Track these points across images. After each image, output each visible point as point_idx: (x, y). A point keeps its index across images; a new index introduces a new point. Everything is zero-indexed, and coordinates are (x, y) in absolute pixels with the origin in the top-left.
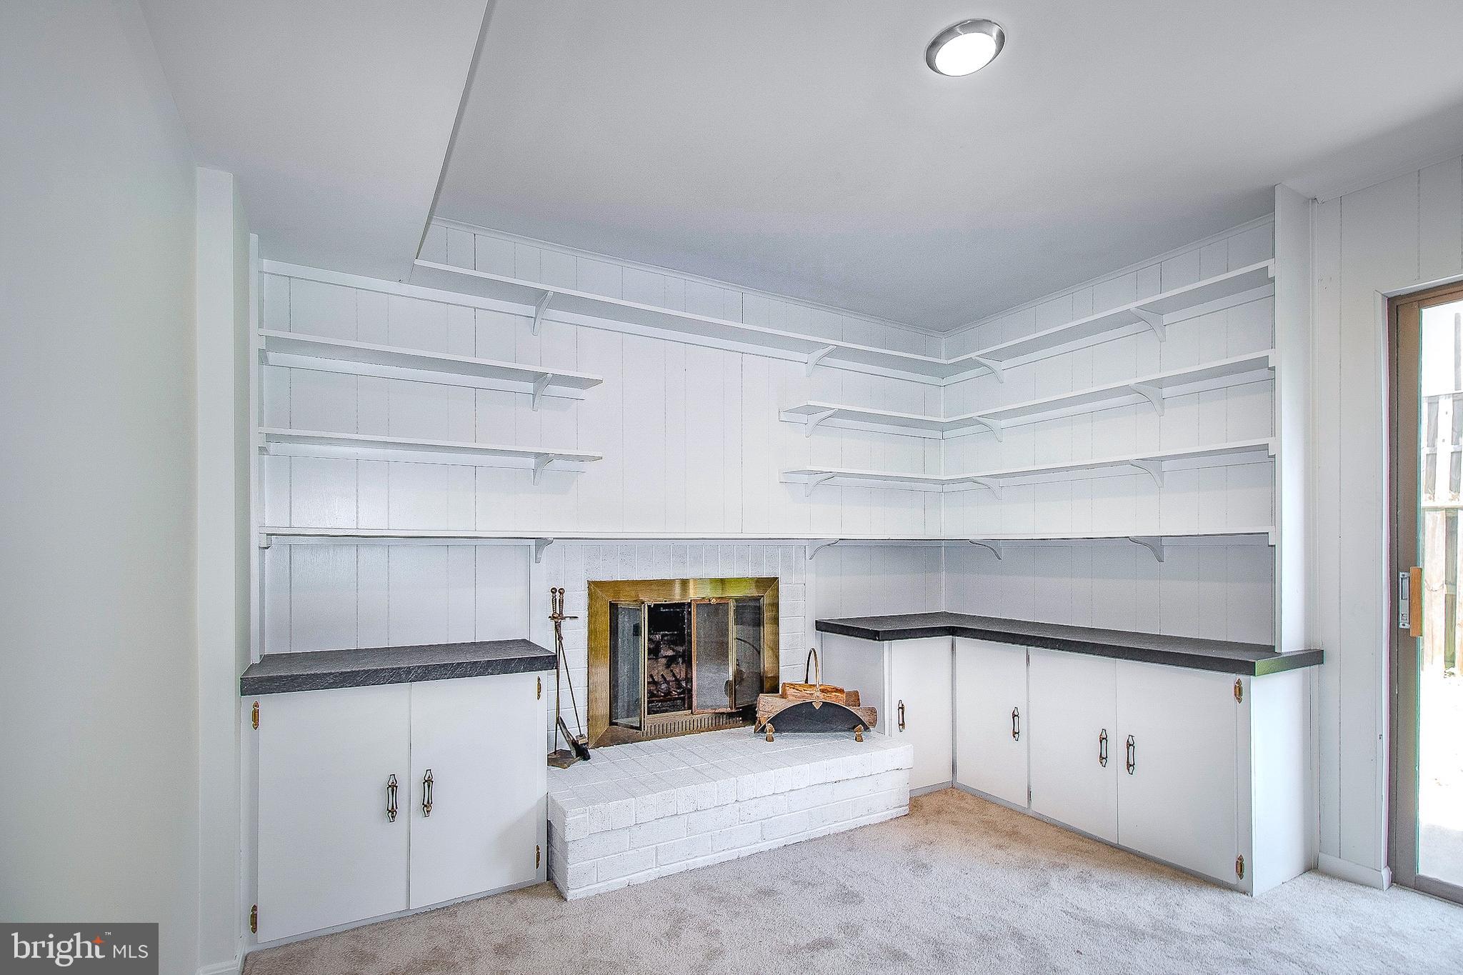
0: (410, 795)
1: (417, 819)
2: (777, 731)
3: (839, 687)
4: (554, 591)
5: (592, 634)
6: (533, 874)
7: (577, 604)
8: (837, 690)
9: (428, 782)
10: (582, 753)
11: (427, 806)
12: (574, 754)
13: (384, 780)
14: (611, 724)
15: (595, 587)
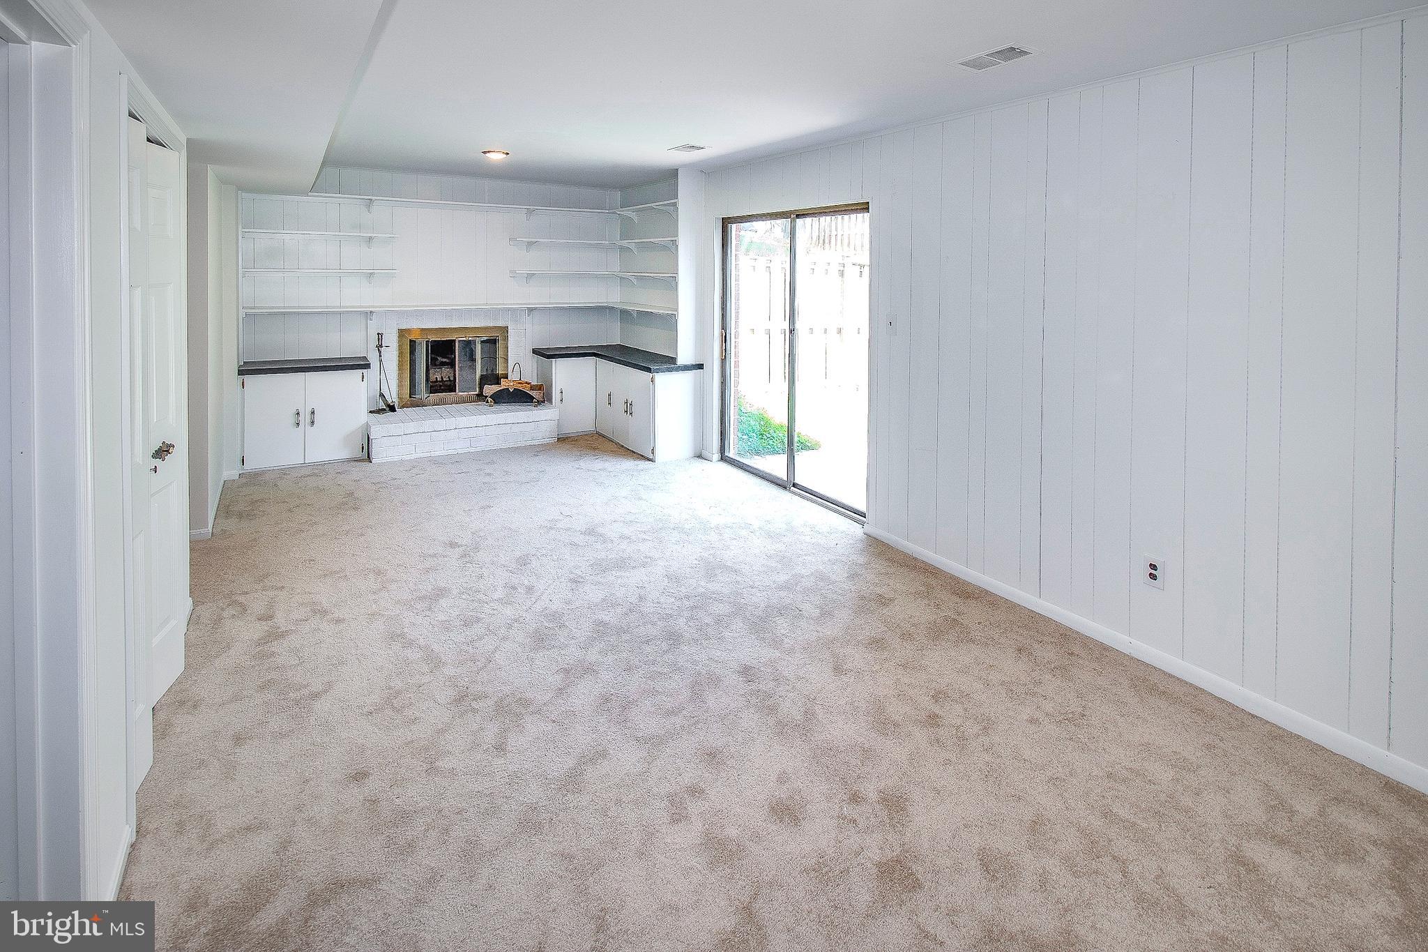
0: (305, 418)
1: (308, 427)
2: (495, 403)
3: (529, 381)
4: (378, 334)
5: (401, 354)
6: (359, 454)
7: (391, 340)
8: (526, 383)
9: (313, 413)
10: (392, 409)
11: (313, 423)
12: (387, 409)
13: (295, 411)
14: (410, 397)
15: (402, 333)
